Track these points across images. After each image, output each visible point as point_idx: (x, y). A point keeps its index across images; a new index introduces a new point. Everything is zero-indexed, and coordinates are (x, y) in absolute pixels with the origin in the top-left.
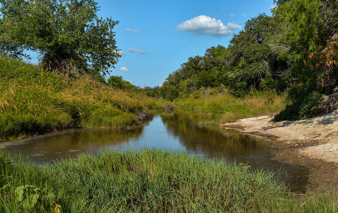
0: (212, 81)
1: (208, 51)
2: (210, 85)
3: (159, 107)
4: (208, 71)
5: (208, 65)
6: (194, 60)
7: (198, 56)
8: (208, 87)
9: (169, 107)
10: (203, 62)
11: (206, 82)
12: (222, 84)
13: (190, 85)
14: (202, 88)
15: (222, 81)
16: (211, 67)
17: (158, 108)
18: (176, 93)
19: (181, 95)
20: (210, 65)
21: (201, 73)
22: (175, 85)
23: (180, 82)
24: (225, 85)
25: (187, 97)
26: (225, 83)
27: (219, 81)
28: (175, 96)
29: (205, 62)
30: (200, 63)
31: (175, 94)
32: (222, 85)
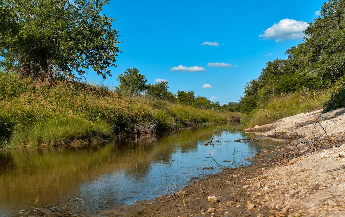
0: (294, 85)
1: (288, 52)
2: (291, 90)
3: (218, 119)
4: (289, 75)
5: (290, 68)
6: (273, 64)
7: (277, 59)
8: (289, 92)
9: (234, 118)
10: (284, 66)
11: (287, 87)
12: (304, 86)
13: (268, 93)
14: (282, 95)
15: (303, 83)
16: (294, 70)
17: (217, 121)
18: (254, 103)
19: (259, 105)
20: (291, 68)
21: (282, 78)
22: (253, 95)
23: (258, 91)
24: (307, 88)
25: (265, 106)
26: (308, 86)
27: (301, 84)
28: (252, 107)
29: (285, 65)
30: (279, 68)
31: (252, 105)
32: (304, 88)
